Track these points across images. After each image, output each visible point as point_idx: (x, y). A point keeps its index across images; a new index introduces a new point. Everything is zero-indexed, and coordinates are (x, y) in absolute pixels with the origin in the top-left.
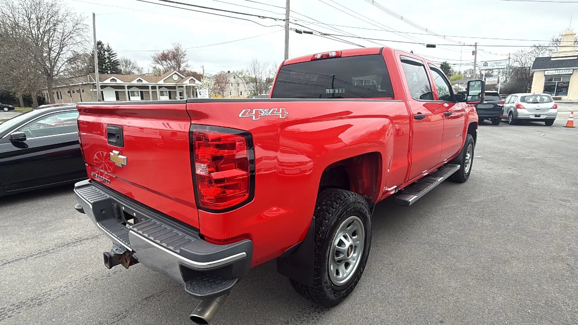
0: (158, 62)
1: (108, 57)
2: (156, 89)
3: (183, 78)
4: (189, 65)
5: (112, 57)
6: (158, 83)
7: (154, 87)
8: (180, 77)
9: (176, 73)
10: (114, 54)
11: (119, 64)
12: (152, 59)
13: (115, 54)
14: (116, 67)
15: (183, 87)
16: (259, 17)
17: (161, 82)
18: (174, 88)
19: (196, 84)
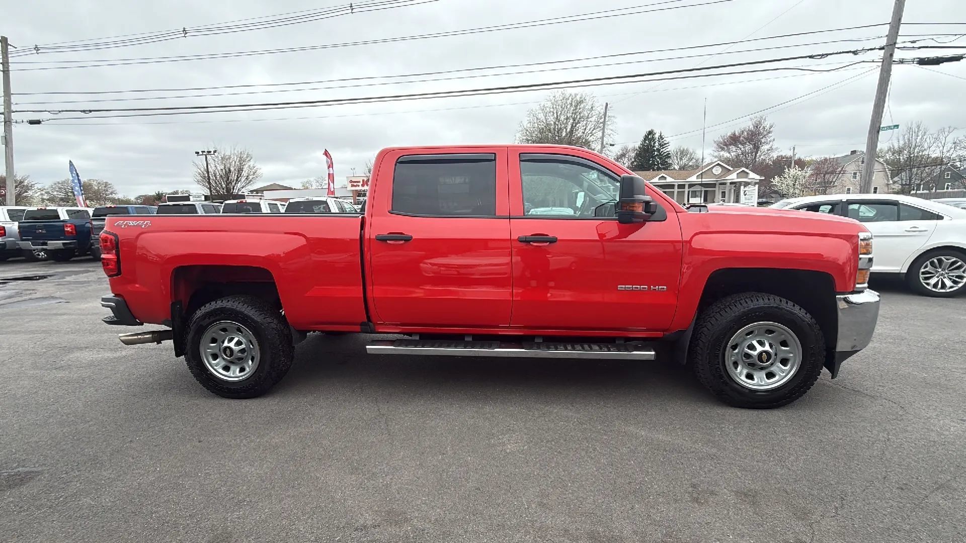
0: (723, 149)
1: (657, 149)
2: (684, 188)
3: (730, 170)
4: (774, 147)
5: (663, 148)
6: (687, 180)
7: (681, 186)
8: (724, 169)
9: (718, 164)
10: (666, 144)
11: (670, 157)
12: (715, 145)
13: (668, 143)
14: (667, 160)
15: (725, 184)
16: (811, 57)
17: (693, 179)
18: (713, 185)
19: (749, 179)
